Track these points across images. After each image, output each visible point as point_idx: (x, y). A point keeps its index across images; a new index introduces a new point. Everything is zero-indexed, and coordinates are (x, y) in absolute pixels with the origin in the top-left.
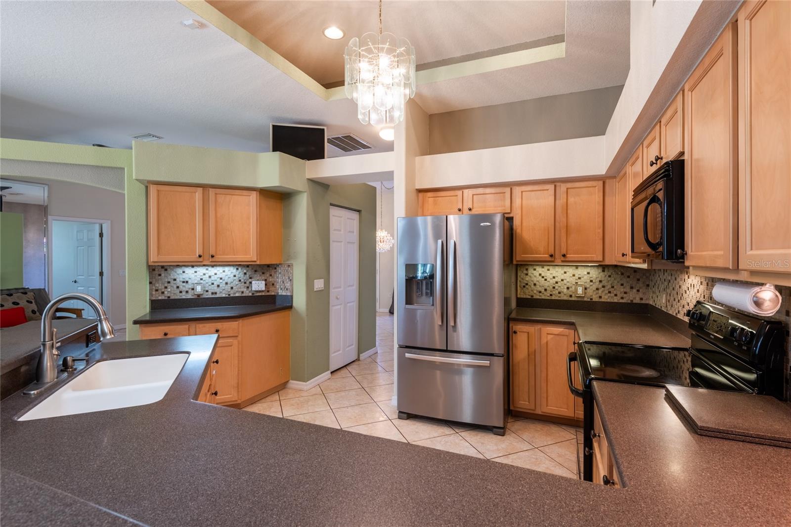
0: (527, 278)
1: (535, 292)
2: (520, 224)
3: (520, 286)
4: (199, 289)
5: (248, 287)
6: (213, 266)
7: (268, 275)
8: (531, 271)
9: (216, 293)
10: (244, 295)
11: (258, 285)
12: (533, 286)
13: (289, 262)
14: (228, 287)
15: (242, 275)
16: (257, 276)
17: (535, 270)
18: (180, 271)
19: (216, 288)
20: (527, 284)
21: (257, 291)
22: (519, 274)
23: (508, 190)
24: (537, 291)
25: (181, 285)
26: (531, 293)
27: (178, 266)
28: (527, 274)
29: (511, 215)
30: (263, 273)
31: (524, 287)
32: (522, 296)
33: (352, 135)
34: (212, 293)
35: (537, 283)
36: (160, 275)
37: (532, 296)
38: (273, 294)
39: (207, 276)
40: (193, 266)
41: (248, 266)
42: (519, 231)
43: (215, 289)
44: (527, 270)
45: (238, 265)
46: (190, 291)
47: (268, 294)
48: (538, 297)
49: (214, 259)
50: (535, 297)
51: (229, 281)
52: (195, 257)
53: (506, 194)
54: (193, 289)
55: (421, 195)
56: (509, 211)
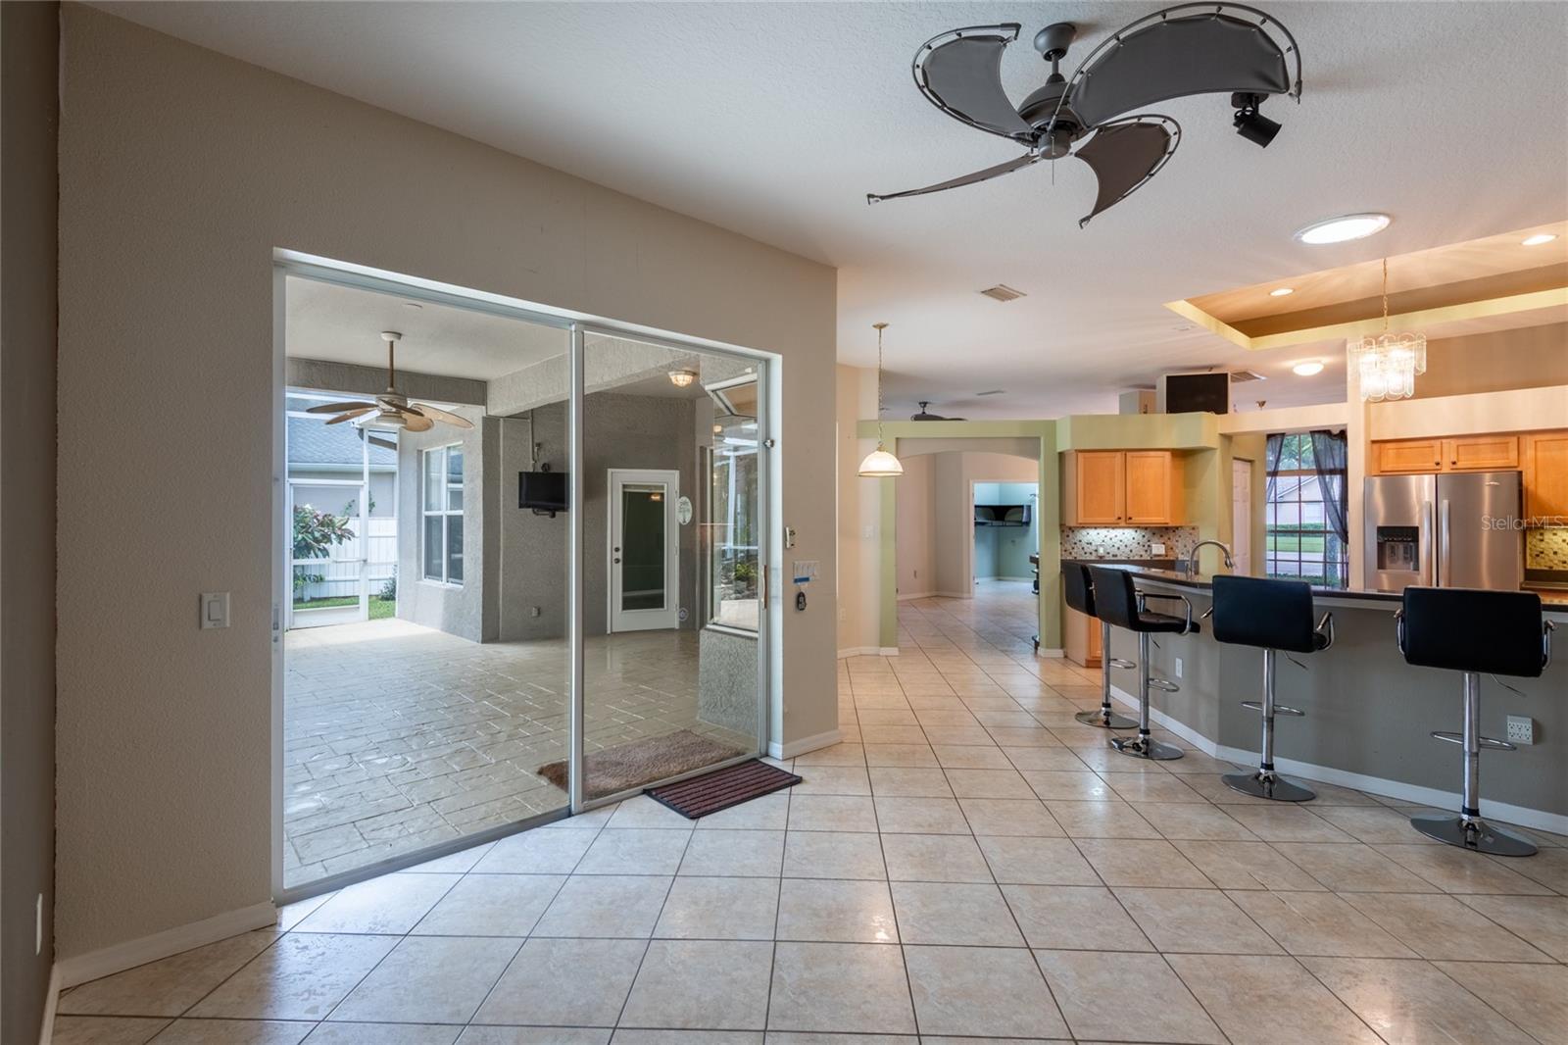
0: (1543, 545)
1: (1556, 562)
2: (1533, 479)
3: (1531, 555)
4: (1101, 551)
5: (1146, 551)
6: (1113, 528)
7: (1166, 538)
8: (1548, 536)
9: (1116, 556)
10: (1142, 558)
11: (1158, 549)
12: (1552, 555)
13: (1193, 525)
14: (1127, 550)
15: (1140, 537)
16: (1156, 539)
17: (1555, 534)
18: (1084, 532)
19: (1116, 550)
20: (1542, 553)
21: (1156, 555)
22: (1528, 540)
23: (1515, 439)
24: (1559, 561)
25: (1086, 546)
26: (1551, 564)
27: (1083, 527)
28: (1542, 540)
29: (1519, 469)
30: (1161, 536)
31: (1538, 555)
32: (1534, 568)
33: (1250, 372)
34: (1113, 556)
35: (1560, 551)
36: (1068, 536)
37: (1551, 567)
38: (1172, 558)
39: (1108, 537)
40: (1096, 528)
41: (1146, 528)
42: (1531, 487)
43: (1116, 552)
44: (1542, 534)
45: (1137, 527)
46: (1094, 553)
47: (1166, 558)
48: (1561, 569)
49: (1130, 521)
50: (1555, 568)
51: (1128, 544)
52: (1113, 519)
53: (1510, 444)
54: (1096, 551)
55: (1376, 446)
56: (1516, 465)
